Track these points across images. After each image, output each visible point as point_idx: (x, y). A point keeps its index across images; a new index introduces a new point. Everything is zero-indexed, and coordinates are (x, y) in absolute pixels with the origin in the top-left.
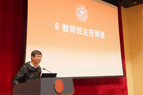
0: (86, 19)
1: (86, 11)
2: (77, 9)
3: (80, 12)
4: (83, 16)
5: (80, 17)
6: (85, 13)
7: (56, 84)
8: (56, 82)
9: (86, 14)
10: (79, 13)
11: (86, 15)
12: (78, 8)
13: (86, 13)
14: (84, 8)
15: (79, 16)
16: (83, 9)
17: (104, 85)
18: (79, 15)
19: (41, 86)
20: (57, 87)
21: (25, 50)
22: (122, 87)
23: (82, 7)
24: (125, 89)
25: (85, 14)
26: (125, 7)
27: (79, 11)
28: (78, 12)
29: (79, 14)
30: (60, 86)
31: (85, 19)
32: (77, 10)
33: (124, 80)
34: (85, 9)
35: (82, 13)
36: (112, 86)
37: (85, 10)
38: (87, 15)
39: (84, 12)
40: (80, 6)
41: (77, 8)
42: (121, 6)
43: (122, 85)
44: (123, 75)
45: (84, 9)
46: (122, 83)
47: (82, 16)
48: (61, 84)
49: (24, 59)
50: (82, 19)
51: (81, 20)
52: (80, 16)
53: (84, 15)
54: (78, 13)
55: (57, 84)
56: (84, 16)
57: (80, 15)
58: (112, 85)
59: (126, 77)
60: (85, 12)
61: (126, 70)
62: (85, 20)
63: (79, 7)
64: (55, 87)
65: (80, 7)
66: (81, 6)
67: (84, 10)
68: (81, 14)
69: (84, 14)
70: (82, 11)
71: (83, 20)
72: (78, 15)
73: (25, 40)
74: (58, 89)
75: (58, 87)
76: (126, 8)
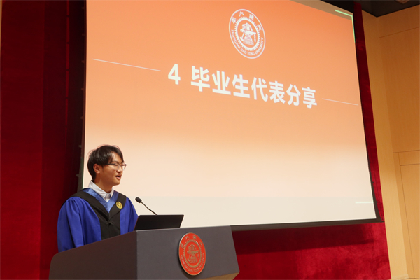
0: (261, 50)
1: (260, 27)
2: (232, 22)
3: (242, 31)
4: (252, 44)
5: (243, 46)
6: (258, 33)
7: (183, 249)
8: (184, 241)
9: (259, 37)
10: (240, 34)
11: (258, 40)
12: (237, 20)
13: (261, 32)
14: (252, 17)
15: (241, 43)
16: (251, 21)
17: (317, 250)
18: (238, 39)
19: (138, 253)
20: (187, 258)
21: (80, 146)
22: (374, 255)
23: (247, 15)
24: (380, 260)
25: (256, 35)
26: (377, 12)
27: (240, 27)
28: (236, 31)
29: (238, 37)
30: (196, 255)
31: (258, 51)
32: (233, 26)
33: (377, 234)
34: (255, 20)
35: (247, 32)
36: (343, 253)
37: (257, 23)
38: (263, 40)
39: (254, 31)
40: (241, 12)
41: (234, 20)
42: (363, 11)
43: (373, 248)
44: (375, 218)
46: (372, 241)
47: (247, 42)
48: (198, 249)
49: (78, 173)
50: (247, 51)
51: (246, 55)
52: (242, 42)
53: (253, 40)
54: (237, 35)
55: (187, 249)
56: (255, 44)
57: (241, 39)
58: (341, 249)
59: (384, 225)
60: (257, 29)
61: (382, 204)
62: (256, 55)
64: (181, 257)
65: (242, 16)
66: (244, 12)
67: (255, 25)
68: (245, 36)
69: (252, 37)
70: (249, 26)
71: (252, 54)
72: (236, 39)
73: (82, 118)
74: (188, 264)
75: (187, 255)
76: (377, 16)
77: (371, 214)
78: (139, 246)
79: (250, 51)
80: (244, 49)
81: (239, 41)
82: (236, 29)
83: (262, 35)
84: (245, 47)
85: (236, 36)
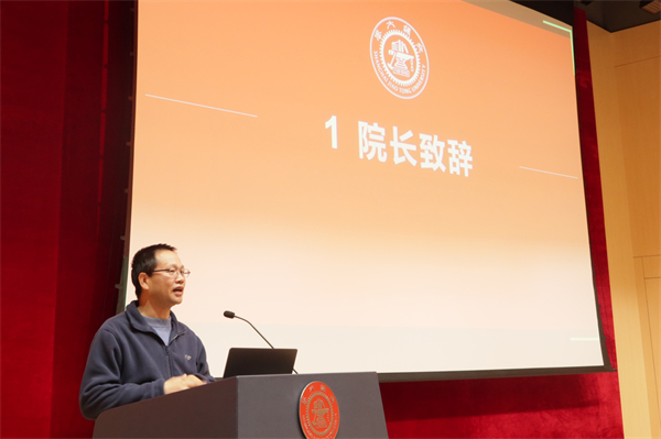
0: (422, 85)
1: (421, 46)
2: (375, 38)
3: (391, 52)
4: (407, 74)
5: (393, 77)
6: (417, 56)
8: (306, 395)
9: (418, 63)
10: (388, 58)
11: (418, 69)
12: (383, 35)
13: (422, 55)
14: (408, 31)
15: (388, 72)
16: (405, 37)
17: (507, 416)
18: (385, 66)
19: (239, 411)
20: (311, 419)
22: (599, 426)
23: (400, 26)
25: (415, 60)
26: (610, 26)
27: (388, 46)
28: (382, 52)
29: (384, 63)
30: (325, 415)
31: (416, 87)
32: (377, 44)
33: (604, 391)
34: (413, 36)
35: (399, 55)
36: (549, 420)
37: (416, 41)
38: (425, 69)
39: (411, 53)
40: (389, 20)
41: (378, 35)
42: (588, 23)
43: (597, 414)
44: (601, 363)
45: (408, 39)
46: (597, 403)
47: (398, 72)
50: (399, 86)
51: (398, 92)
52: (391, 71)
53: (409, 69)
54: (383, 59)
55: (312, 406)
56: (412, 74)
57: (390, 66)
58: (546, 415)
59: (617, 376)
60: (415, 50)
61: (614, 341)
62: (413, 93)
63: (383, 29)
64: (302, 418)
65: (391, 28)
66: (395, 22)
67: (412, 44)
68: (395, 61)
69: (408, 63)
70: (402, 46)
71: (407, 91)
72: (382, 66)
74: (313, 429)
75: (312, 416)
76: (611, 32)
77: (595, 359)
78: (241, 400)
79: (403, 87)
80: (394, 83)
81: (386, 69)
82: (382, 49)
83: (423, 61)
84: (395, 79)
85: (380, 62)
